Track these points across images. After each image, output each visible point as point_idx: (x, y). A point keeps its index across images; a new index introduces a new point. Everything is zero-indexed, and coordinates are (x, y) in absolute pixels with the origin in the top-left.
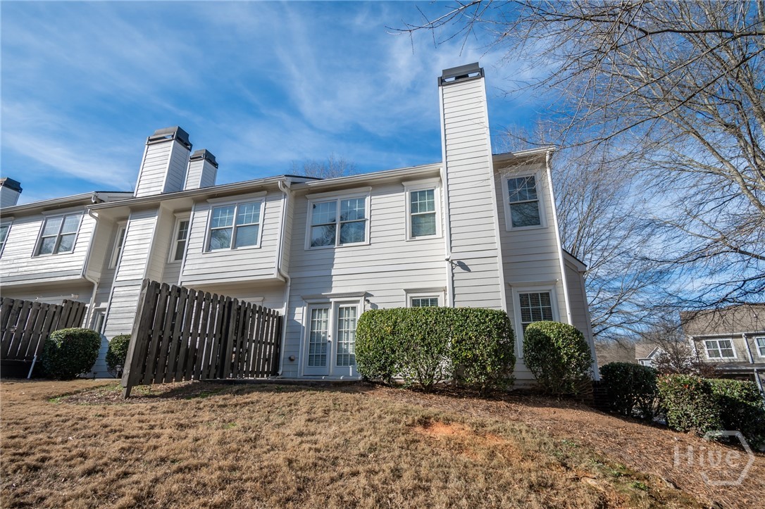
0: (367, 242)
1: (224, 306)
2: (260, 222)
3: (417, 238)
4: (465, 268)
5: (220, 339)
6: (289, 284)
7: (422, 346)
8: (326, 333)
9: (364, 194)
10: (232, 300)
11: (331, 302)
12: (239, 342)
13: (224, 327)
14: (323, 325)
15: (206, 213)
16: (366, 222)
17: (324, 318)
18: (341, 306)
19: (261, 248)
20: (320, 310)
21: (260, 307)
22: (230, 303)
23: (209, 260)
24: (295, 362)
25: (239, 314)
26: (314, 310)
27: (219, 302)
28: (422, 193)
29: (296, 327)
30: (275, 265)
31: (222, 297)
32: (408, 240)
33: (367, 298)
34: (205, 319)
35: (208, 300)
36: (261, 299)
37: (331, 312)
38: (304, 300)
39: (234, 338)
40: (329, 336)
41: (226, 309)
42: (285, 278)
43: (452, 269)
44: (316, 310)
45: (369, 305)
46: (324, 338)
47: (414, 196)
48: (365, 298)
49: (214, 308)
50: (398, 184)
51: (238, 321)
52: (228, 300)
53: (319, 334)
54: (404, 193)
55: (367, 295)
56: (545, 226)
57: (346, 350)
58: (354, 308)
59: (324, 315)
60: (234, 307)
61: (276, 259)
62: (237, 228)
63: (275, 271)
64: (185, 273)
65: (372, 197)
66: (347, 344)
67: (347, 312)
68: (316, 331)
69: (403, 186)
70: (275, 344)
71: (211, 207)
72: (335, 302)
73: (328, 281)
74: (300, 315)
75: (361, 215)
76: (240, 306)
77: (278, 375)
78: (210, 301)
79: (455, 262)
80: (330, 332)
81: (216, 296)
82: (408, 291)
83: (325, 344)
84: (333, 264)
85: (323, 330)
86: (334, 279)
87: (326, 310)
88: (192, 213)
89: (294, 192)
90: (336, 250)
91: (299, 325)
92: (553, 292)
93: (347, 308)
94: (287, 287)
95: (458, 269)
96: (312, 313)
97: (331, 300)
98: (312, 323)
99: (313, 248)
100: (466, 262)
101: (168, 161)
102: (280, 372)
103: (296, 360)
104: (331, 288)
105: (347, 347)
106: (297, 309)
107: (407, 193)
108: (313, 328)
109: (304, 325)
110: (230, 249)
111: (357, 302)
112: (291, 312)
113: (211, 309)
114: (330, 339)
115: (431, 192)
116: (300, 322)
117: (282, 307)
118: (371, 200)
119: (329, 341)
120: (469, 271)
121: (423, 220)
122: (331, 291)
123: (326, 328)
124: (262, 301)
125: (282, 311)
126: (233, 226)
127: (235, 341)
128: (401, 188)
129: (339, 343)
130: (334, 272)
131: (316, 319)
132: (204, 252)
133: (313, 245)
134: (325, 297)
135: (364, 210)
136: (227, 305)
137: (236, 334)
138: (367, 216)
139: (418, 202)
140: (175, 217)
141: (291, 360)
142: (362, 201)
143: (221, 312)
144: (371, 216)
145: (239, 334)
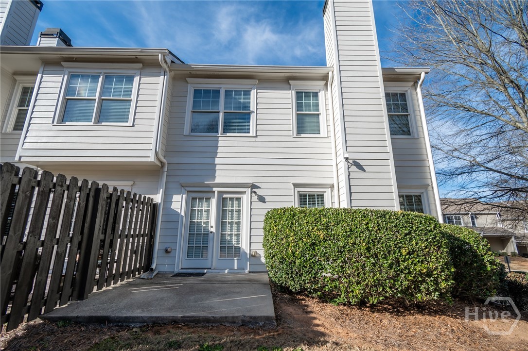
0: (252, 133)
1: (88, 195)
2: (133, 97)
3: (303, 135)
4: (360, 167)
5: (80, 243)
6: (166, 169)
7: (368, 258)
8: (207, 223)
9: (250, 87)
10: (100, 187)
11: (214, 192)
12: (107, 241)
13: (87, 225)
14: (204, 214)
15: (59, 78)
16: (252, 115)
17: (205, 207)
18: (225, 196)
19: (133, 126)
20: (201, 199)
21: (129, 193)
22: (98, 191)
23: (63, 133)
24: (171, 255)
25: (109, 205)
26: (194, 199)
27: (80, 189)
28: (307, 94)
29: (173, 217)
30: (152, 147)
31: (85, 182)
32: (295, 136)
33: (253, 190)
34: (55, 217)
35: (62, 186)
36: (131, 183)
37: (214, 202)
38: (183, 187)
39: (102, 237)
40: (212, 227)
41: (91, 200)
42: (161, 162)
43: (348, 168)
44: (196, 198)
45: (256, 196)
46: (206, 229)
47: (299, 95)
48: (251, 190)
49: (71, 199)
50: (286, 81)
51: (108, 214)
52: (94, 187)
53: (199, 224)
54: (290, 91)
55: (253, 186)
56: (416, 137)
57: (230, 242)
58: (239, 199)
59: (205, 204)
60: (103, 196)
61: (153, 141)
62: (102, 101)
63: (152, 154)
64: (26, 146)
65: (258, 91)
66: (231, 235)
67: (230, 202)
68: (196, 220)
69: (290, 85)
70: (149, 236)
71: (67, 72)
72: (219, 192)
73: (211, 169)
74: (179, 203)
75: (247, 106)
76: (111, 195)
77: (152, 269)
78: (65, 187)
79: (351, 161)
80: (213, 221)
81: (75, 180)
82: (296, 185)
83: (207, 235)
84: (217, 153)
85: (204, 220)
86: (218, 167)
87: (208, 199)
88: (39, 76)
89: (173, 72)
90: (220, 139)
91: (178, 214)
92: (425, 194)
93: (232, 199)
94: (163, 172)
95: (354, 168)
96: (192, 201)
97: (214, 189)
98: (191, 212)
99: (193, 134)
100: (361, 162)
101: (7, 11)
102: (154, 266)
103: (173, 251)
104: (214, 177)
105: (231, 238)
106: (174, 196)
107: (293, 92)
108: (192, 216)
109: (183, 214)
110: (92, 123)
111: (244, 192)
112: (167, 198)
113: (65, 200)
114: (213, 230)
115: (316, 94)
116: (179, 211)
117: (156, 194)
118: (257, 93)
119: (211, 232)
120: (364, 171)
121: (308, 119)
122: (214, 180)
123: (208, 218)
124: (132, 186)
125: (158, 198)
126: (97, 97)
127: (103, 241)
128: (288, 86)
129: (222, 234)
130: (217, 161)
131: (197, 209)
132: (55, 123)
133: (192, 130)
134: (208, 186)
135: (250, 102)
136: (92, 194)
137: (105, 232)
138: (253, 107)
139: (304, 102)
140: (15, 80)
141: (167, 251)
142: (247, 93)
143: (83, 204)
144: (257, 109)
145: (109, 231)
